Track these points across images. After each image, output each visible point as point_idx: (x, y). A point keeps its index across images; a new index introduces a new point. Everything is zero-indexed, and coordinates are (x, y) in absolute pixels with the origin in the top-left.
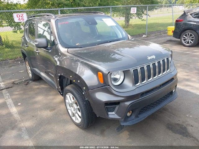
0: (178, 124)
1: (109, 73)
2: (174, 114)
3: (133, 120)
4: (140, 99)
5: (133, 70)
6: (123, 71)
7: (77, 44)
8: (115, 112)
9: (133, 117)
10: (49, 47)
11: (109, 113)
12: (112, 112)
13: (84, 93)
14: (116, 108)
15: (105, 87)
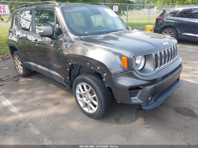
0: (184, 108)
1: (134, 57)
2: (177, 100)
3: (153, 104)
4: (161, 82)
5: (155, 55)
6: (145, 56)
7: (86, 33)
8: (137, 97)
9: (153, 101)
10: (54, 35)
11: (132, 98)
12: (135, 97)
13: (104, 80)
14: (139, 92)
15: (129, 72)
